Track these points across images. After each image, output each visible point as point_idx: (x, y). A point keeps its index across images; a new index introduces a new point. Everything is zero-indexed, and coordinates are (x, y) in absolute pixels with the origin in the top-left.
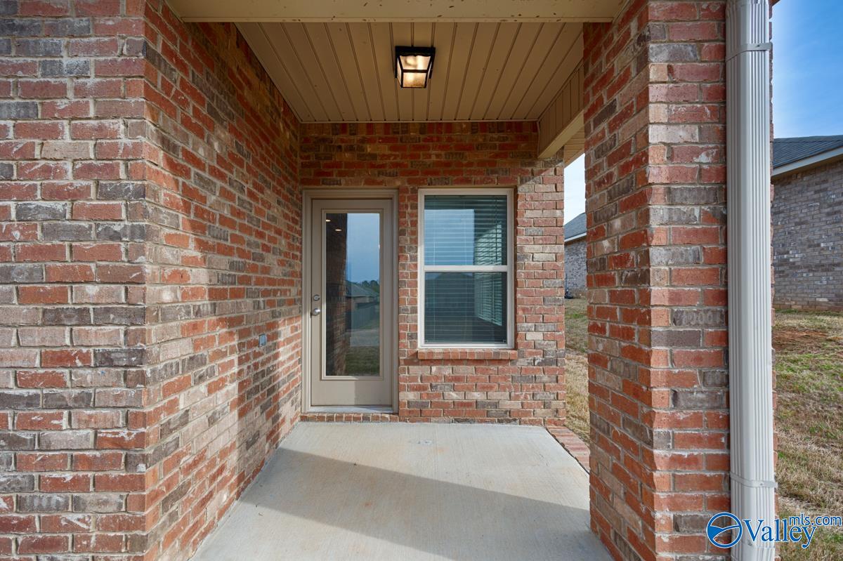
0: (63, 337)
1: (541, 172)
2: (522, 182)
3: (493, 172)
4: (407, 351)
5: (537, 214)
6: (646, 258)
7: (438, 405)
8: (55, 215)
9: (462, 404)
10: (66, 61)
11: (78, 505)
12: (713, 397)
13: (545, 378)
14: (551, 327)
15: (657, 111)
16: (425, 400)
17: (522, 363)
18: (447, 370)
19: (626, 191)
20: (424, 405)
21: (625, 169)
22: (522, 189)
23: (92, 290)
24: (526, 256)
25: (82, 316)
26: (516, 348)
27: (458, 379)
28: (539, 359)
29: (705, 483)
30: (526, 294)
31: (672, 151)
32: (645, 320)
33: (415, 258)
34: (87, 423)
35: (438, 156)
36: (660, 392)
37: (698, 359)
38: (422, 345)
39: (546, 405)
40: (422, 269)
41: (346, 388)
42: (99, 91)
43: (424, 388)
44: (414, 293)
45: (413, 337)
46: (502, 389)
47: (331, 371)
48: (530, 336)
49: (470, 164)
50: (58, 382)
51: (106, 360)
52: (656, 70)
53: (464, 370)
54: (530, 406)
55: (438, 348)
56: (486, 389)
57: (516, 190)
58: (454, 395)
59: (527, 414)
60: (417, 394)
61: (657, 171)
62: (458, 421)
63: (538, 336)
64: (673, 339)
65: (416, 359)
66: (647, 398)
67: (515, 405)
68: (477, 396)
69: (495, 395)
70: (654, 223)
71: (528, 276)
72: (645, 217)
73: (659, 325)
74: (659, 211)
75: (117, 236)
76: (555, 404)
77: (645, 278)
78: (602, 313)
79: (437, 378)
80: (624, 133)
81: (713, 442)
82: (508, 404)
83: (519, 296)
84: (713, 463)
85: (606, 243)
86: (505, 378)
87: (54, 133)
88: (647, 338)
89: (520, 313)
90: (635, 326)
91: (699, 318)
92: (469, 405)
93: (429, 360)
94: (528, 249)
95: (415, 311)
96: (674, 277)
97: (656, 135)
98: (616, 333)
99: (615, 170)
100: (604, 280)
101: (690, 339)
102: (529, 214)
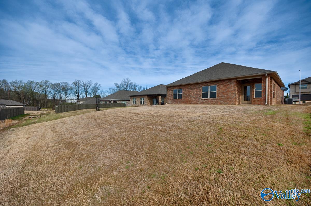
0: (232, 94)
4: (253, 98)
10: (233, 84)
16: (255, 102)
18: (257, 100)
25: (233, 93)
40: (255, 91)
41: (246, 102)
44: (254, 93)
45: (253, 97)
47: (244, 100)
51: (234, 95)
53: (259, 100)
55: (256, 98)
58: (258, 102)
65: (254, 99)
87: (232, 87)
93: (255, 99)
95: (254, 95)
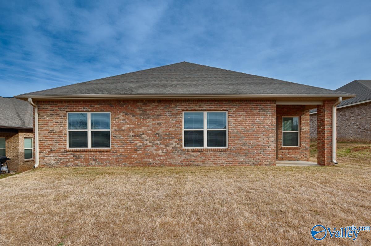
0: (268, 139)
1: (305, 113)
2: (302, 115)
3: (296, 113)
5: (304, 121)
6: (324, 132)
7: (286, 157)
8: (267, 127)
9: (290, 157)
10: (268, 112)
11: (269, 155)
12: (331, 145)
13: (306, 152)
14: (307, 143)
15: (326, 117)
16: (283, 156)
17: (301, 149)
18: (287, 151)
19: (323, 124)
20: (283, 157)
21: (322, 122)
22: (302, 117)
23: (271, 135)
24: (302, 129)
26: (300, 146)
27: (289, 152)
28: (305, 149)
29: (330, 153)
30: (302, 136)
31: (327, 121)
32: (324, 138)
33: (281, 130)
34: (270, 148)
35: (286, 110)
36: (326, 144)
37: (329, 141)
38: (282, 146)
39: (306, 157)
40: (282, 132)
42: (272, 115)
43: (283, 154)
44: (281, 136)
45: (281, 145)
46: (297, 154)
48: (303, 144)
49: (292, 112)
50: (267, 144)
52: (325, 113)
53: (290, 151)
54: (303, 157)
55: (286, 147)
56: (295, 154)
57: (300, 117)
58: (289, 156)
59: (302, 159)
60: (282, 155)
61: (326, 123)
62: (289, 160)
63: (305, 144)
64: (327, 139)
65: (282, 149)
66: (324, 145)
67: (300, 157)
68: (293, 156)
69: (296, 156)
70: (325, 128)
71: (303, 133)
72: (324, 127)
73: (326, 138)
74: (326, 127)
75: (273, 130)
76: (308, 157)
77: (324, 133)
78: (319, 137)
79: (285, 152)
80: (322, 118)
81: (331, 149)
82: (299, 157)
83: (301, 137)
84: (330, 151)
85: (320, 129)
86: (298, 152)
87: (267, 119)
88: (325, 139)
89: (301, 140)
90: (323, 138)
91: (329, 137)
92: (291, 157)
93: (284, 149)
94: (303, 128)
95: (281, 140)
96: (327, 133)
97: (326, 120)
98: (321, 139)
99: (321, 121)
100: (320, 134)
101: (329, 139)
102: (303, 121)
